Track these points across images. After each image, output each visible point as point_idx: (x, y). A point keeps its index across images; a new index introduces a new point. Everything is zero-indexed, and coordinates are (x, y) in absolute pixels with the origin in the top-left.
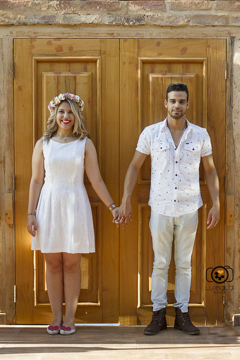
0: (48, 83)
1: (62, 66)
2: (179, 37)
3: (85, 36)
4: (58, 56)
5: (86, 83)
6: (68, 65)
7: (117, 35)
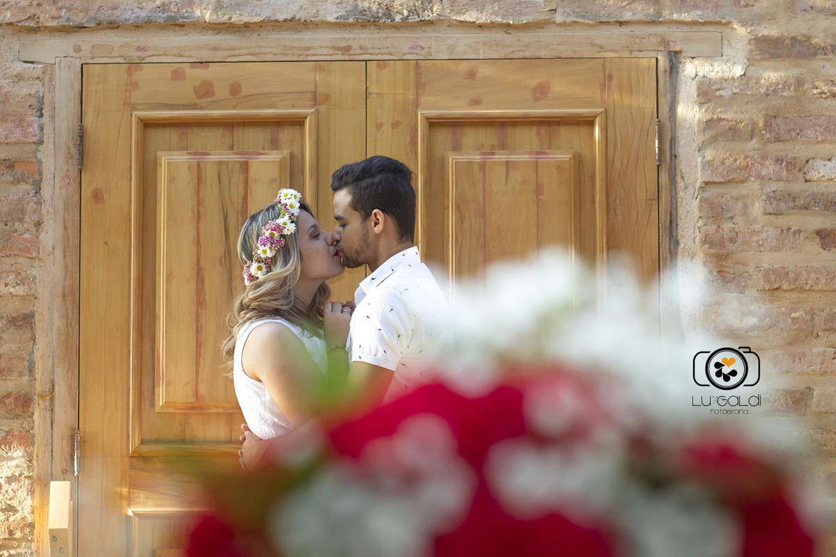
0: (171, 180)
2: (528, 54)
3: (275, 55)
4: (201, 108)
5: (276, 179)
6: (228, 133)
7: (361, 52)
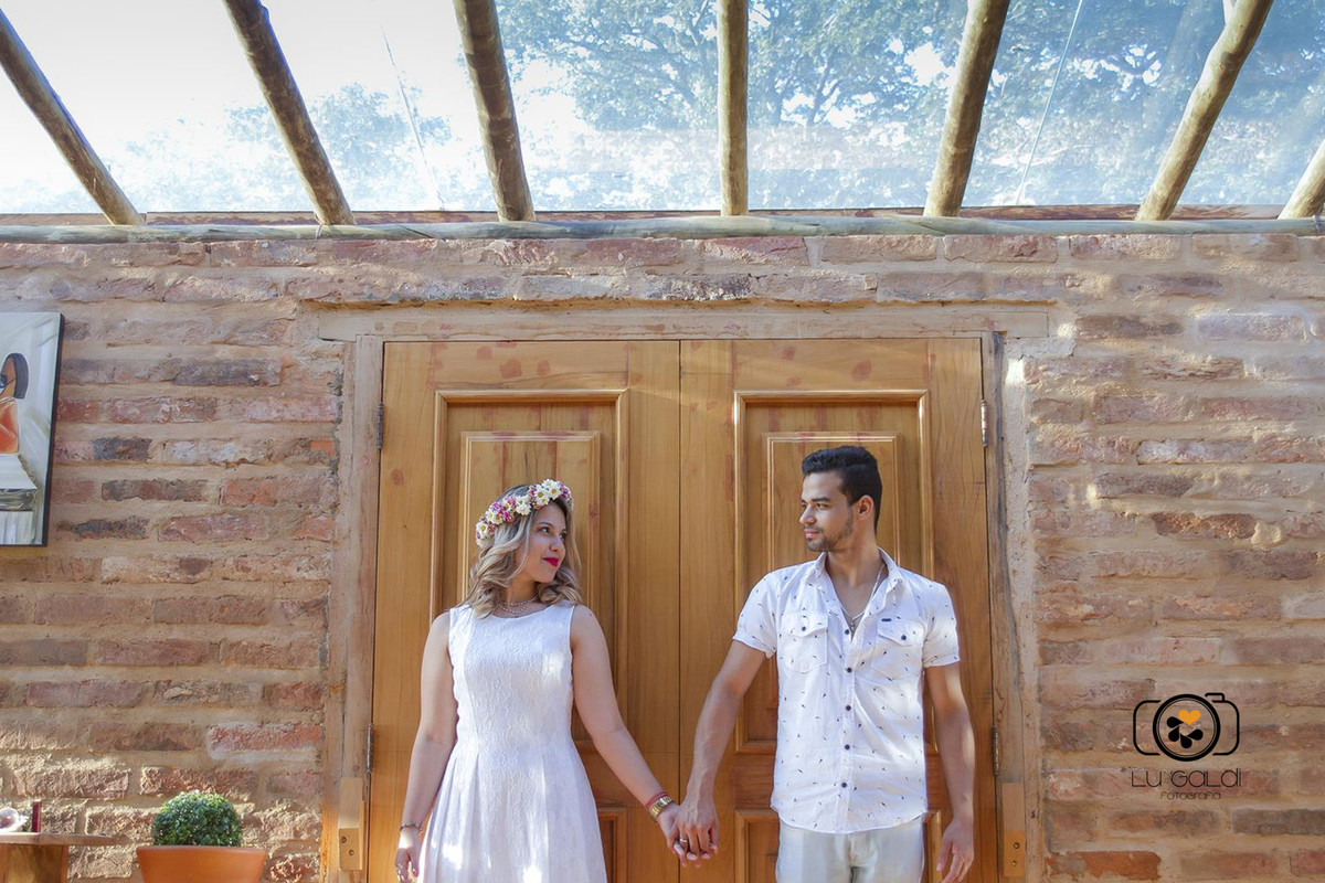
0: (476, 460)
1: (520, 416)
2: (848, 334)
3: (585, 333)
4: (507, 388)
5: (584, 461)
6: (534, 414)
7: (674, 331)
